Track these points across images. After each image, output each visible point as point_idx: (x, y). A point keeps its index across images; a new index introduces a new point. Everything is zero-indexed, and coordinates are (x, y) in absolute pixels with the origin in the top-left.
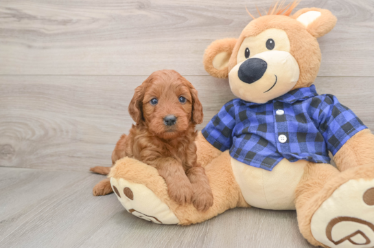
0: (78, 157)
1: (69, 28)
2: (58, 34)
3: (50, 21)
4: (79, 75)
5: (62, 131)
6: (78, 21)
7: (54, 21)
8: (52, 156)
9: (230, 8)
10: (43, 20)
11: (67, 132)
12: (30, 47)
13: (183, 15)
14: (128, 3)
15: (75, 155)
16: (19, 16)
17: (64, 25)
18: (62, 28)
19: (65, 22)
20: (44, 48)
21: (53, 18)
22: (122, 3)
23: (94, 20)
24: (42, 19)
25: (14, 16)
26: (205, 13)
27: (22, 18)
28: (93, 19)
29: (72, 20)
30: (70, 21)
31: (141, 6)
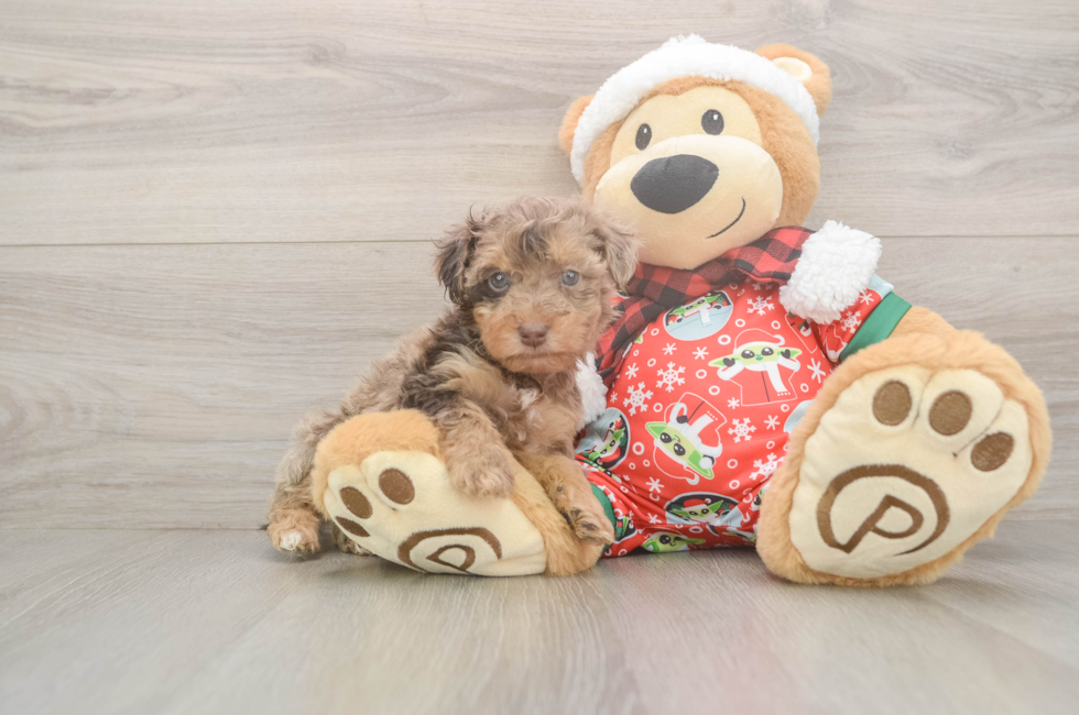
0: (121, 486)
1: (103, 111)
2: (68, 129)
3: (43, 91)
4: (130, 244)
5: (71, 409)
6: (132, 94)
7: (58, 92)
8: (32, 486)
9: (560, 66)
10: (23, 89)
11: (87, 411)
13: (435, 80)
14: (281, 46)
15: (110, 481)
17: (85, 103)
18: (81, 113)
19: (89, 97)
20: (22, 168)
21: (55, 85)
22: (264, 47)
23: (180, 92)
24: (20, 87)
28: (177, 87)
29: (115, 90)
30: (106, 93)
31: (320, 55)
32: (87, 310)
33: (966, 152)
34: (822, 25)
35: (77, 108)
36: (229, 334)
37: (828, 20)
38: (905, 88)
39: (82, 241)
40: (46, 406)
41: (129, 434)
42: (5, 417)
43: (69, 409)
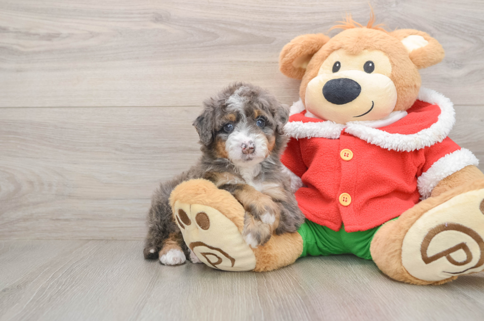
0: (67, 220)
1: (56, 44)
2: (39, 52)
3: (28, 34)
4: (70, 107)
6: (69, 36)
7: (34, 34)
10: (18, 33)
13: (213, 30)
14: (140, 13)
17: (50, 40)
18: (45, 45)
19: (50, 37)
20: (18, 71)
21: (33, 31)
22: (132, 14)
23: (93, 35)
24: (16, 32)
26: (241, 29)
28: (91, 33)
29: (61, 34)
30: (57, 36)
31: (158, 18)
32: (50, 138)
33: (460, 66)
34: (394, 5)
35: (44, 43)
36: (116, 150)
37: (397, 3)
39: (47, 106)
40: (31, 183)
41: (70, 196)
42: (12, 188)
43: (42, 184)
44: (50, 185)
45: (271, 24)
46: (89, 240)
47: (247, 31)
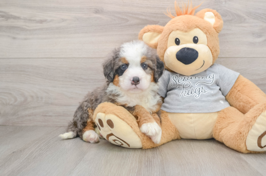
0: (50, 116)
1: (45, 25)
2: (36, 30)
3: (30, 20)
4: (51, 58)
6: (51, 21)
7: (34, 20)
8: (29, 116)
10: (25, 19)
12: (14, 38)
13: (126, 17)
14: (87, 9)
16: (7, 17)
18: (39, 26)
19: (41, 22)
20: (25, 39)
21: (33, 19)
23: (63, 20)
25: (3, 16)
27: (9, 18)
28: (62, 19)
29: (47, 20)
30: (45, 21)
31: (97, 11)
33: (260, 36)
34: (224, 3)
35: (39, 24)
36: (75, 80)
37: (225, 2)
38: (245, 19)
40: (32, 97)
41: (52, 104)
42: (23, 99)
43: (38, 97)
44: (42, 98)
45: (157, 14)
46: (61, 127)
47: (144, 17)
